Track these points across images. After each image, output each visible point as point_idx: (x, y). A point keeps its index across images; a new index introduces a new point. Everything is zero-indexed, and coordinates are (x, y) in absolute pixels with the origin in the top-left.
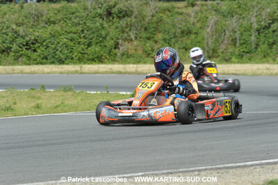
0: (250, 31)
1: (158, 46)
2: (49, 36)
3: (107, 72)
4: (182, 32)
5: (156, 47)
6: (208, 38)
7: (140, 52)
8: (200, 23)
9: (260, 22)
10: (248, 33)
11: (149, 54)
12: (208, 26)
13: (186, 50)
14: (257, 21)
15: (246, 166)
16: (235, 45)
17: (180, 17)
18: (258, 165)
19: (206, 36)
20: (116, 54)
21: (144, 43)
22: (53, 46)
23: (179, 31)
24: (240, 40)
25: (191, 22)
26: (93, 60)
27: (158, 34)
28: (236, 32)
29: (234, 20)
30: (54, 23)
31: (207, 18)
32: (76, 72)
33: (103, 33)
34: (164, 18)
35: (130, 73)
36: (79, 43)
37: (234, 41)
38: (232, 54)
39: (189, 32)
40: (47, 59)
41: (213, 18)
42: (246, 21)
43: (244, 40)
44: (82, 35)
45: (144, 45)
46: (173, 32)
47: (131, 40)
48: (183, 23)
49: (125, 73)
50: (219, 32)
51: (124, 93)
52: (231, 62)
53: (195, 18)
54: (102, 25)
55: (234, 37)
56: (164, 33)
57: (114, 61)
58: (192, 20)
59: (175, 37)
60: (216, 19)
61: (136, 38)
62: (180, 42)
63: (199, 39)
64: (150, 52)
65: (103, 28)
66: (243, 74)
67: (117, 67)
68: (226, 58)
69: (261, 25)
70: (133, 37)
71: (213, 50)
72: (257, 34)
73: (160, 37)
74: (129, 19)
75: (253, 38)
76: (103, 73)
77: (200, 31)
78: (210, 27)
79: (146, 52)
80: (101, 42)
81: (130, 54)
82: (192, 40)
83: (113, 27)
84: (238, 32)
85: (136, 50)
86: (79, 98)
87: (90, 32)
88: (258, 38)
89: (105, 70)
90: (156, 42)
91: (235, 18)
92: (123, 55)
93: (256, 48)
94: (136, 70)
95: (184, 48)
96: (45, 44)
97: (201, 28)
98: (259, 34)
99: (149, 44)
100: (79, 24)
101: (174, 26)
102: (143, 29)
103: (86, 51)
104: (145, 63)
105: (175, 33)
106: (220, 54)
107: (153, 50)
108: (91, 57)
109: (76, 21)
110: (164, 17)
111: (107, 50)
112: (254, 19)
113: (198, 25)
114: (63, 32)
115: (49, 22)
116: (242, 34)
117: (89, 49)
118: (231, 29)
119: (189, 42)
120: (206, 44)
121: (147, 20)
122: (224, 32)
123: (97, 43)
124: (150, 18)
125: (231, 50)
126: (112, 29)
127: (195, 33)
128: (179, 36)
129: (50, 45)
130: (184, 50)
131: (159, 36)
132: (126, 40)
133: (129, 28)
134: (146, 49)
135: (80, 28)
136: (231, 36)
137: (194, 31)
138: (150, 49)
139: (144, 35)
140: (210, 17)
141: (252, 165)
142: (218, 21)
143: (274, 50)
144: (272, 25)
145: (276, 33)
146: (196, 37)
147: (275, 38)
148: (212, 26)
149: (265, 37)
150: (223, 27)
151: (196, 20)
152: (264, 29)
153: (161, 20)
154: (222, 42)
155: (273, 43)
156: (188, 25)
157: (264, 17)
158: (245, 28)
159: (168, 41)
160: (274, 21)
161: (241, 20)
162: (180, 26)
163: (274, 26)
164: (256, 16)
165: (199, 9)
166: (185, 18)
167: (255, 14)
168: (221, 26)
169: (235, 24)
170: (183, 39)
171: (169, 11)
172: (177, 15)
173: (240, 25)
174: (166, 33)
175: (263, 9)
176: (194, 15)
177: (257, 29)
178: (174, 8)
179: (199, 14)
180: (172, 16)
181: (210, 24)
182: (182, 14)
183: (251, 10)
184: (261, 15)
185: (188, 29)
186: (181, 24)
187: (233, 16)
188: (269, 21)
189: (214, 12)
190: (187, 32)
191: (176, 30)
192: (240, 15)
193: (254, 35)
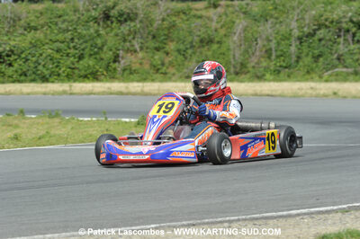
0: (288, 39)
1: (170, 59)
2: (30, 46)
3: (103, 93)
4: (201, 41)
5: (167, 60)
6: (234, 49)
7: (147, 67)
8: (224, 29)
9: (303, 28)
10: (287, 42)
11: (158, 70)
12: (235, 33)
14: (298, 27)
15: (290, 216)
16: (269, 57)
17: (199, 21)
18: (305, 214)
19: (232, 47)
20: (115, 69)
21: (151, 55)
22: (34, 59)
23: (197, 39)
24: (276, 51)
25: (213, 28)
26: (85, 77)
27: (171, 44)
28: (271, 41)
29: (269, 25)
30: (36, 29)
31: (234, 22)
32: (64, 92)
33: (99, 42)
35: (134, 94)
36: (68, 55)
37: (268, 53)
38: (266, 69)
39: (211, 41)
40: (26, 75)
41: (241, 23)
42: (284, 27)
43: (282, 51)
44: (72, 45)
45: (152, 57)
46: (190, 40)
47: (135, 51)
48: (203, 30)
49: (127, 94)
50: (249, 41)
51: (127, 120)
52: (265, 80)
53: (217, 22)
54: (97, 31)
55: (268, 47)
56: (177, 42)
57: (113, 78)
58: (214, 25)
59: (192, 47)
60: (245, 24)
61: (141, 48)
62: (198, 54)
63: (223, 49)
64: (160, 67)
65: (99, 35)
66: (280, 96)
67: (117, 86)
68: (259, 74)
69: (302, 32)
70: (137, 47)
71: (242, 64)
72: (298, 43)
73: (172, 48)
74: (132, 24)
75: (293, 49)
76: (98, 94)
77: (224, 39)
78: (237, 34)
79: (155, 66)
80: (96, 53)
81: (133, 69)
82: (214, 51)
83: (112, 34)
84: (274, 41)
85: (141, 64)
86: (69, 127)
87: (82, 41)
88: (299, 49)
89: (102, 90)
90: (167, 54)
91: (269, 22)
92: (124, 70)
93: (297, 61)
94: (142, 91)
96: (23, 56)
97: (225, 35)
98: (301, 43)
99: (158, 56)
100: (68, 31)
101: (190, 33)
102: (150, 37)
103: (77, 65)
104: (153, 80)
105: (191, 42)
106: (251, 69)
107: (163, 64)
108: (83, 73)
109: (64, 26)
110: (178, 21)
111: (104, 63)
112: (294, 24)
113: (222, 32)
114: (47, 41)
115: (29, 28)
116: (278, 44)
117: (81, 62)
118: (264, 37)
119: (210, 53)
120: (231, 57)
121: (155, 25)
122: (256, 40)
123: (91, 55)
124: (160, 22)
125: (264, 64)
126: (111, 37)
127: (218, 42)
128: (197, 46)
129: (30, 57)
131: (172, 46)
132: (128, 51)
133: (132, 36)
134: (154, 63)
135: (68, 35)
136: (264, 46)
137: (217, 39)
138: (159, 62)
139: (152, 44)
140: (238, 21)
141: (298, 215)
142: (247, 27)
143: (320, 64)
144: (318, 33)
145: (323, 42)
146: (220, 47)
147: (321, 49)
148: (240, 33)
149: (309, 47)
150: (255, 34)
151: (219, 26)
152: (307, 36)
153: (173, 26)
154: (253, 54)
155: (320, 56)
156: (209, 32)
157: (307, 22)
158: (283, 35)
159: (182, 53)
160: (320, 26)
161: (278, 26)
162: (199, 33)
163: (321, 33)
164: (297, 20)
165: (223, 10)
166: (204, 23)
167: (296, 18)
168: (252, 33)
169: (269, 30)
170: (203, 50)
171: (184, 13)
172: (194, 19)
173: (276, 32)
174: (181, 42)
175: (307, 11)
176: (217, 19)
177: (298, 37)
178: (191, 9)
179: (224, 17)
180: (188, 20)
181: (237, 30)
182: (201, 17)
183: (290, 12)
184: (304, 19)
185: (209, 36)
186: (200, 31)
187: (267, 21)
188: (314, 27)
189: (242, 15)
190: (207, 41)
191: (193, 38)
192: (277, 18)
193: (294, 45)
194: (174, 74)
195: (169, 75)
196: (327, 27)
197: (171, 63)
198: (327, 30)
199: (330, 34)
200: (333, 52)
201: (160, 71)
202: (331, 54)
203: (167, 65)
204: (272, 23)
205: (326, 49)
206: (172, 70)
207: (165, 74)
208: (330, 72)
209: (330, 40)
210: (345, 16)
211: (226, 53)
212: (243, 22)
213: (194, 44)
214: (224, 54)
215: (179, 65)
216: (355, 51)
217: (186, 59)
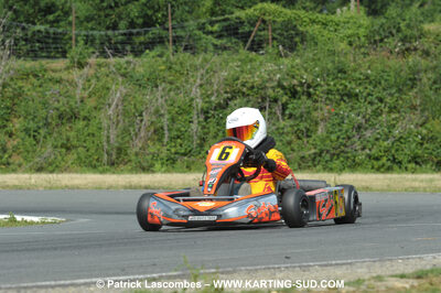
0: (189, 113)
1: (15, 143)
4: (60, 117)
5: (11, 144)
6: (109, 127)
8: (94, 98)
9: (208, 96)
10: (186, 117)
12: (110, 105)
13: (68, 149)
14: (202, 94)
16: (160, 140)
17: (57, 87)
19: (105, 123)
23: (54, 113)
24: (170, 130)
25: (78, 98)
27: (15, 120)
28: (162, 115)
29: (159, 93)
31: (108, 89)
34: (26, 89)
37: (158, 132)
38: (155, 156)
39: (74, 116)
41: (119, 90)
42: (182, 95)
43: (178, 130)
46: (43, 115)
48: (63, 100)
50: (131, 115)
53: (84, 89)
55: (158, 125)
56: (25, 118)
58: (79, 93)
59: (47, 125)
60: (124, 91)
62: (55, 135)
63: (92, 128)
68: (144, 164)
69: (208, 102)
71: (119, 149)
72: (201, 119)
73: (17, 126)
75: (194, 126)
77: (94, 114)
78: (113, 107)
82: (78, 131)
84: (167, 116)
88: (204, 127)
90: (11, 135)
91: (160, 88)
93: (201, 146)
95: (62, 146)
97: (95, 108)
98: (206, 118)
101: (45, 104)
105: (46, 118)
106: (133, 157)
107: (4, 150)
110: (27, 87)
112: (196, 92)
113: (91, 103)
116: (173, 120)
118: (153, 110)
119: (72, 134)
120: (104, 139)
122: (141, 115)
125: (152, 149)
127: (85, 118)
128: (54, 123)
130: (64, 150)
131: (16, 124)
136: (153, 123)
137: (82, 113)
140: (113, 87)
142: (127, 95)
144: (231, 103)
146: (87, 125)
148: (117, 105)
149: (218, 124)
150: (138, 105)
151: (86, 94)
152: (215, 109)
153: (19, 94)
154: (136, 135)
156: (72, 103)
157: (216, 87)
158: (179, 107)
159: (32, 133)
160: (234, 94)
161: (172, 93)
162: (56, 105)
163: (236, 104)
164: (201, 85)
165: (92, 71)
166: (65, 90)
167: (199, 82)
168: (135, 105)
169: (160, 100)
170: (63, 129)
171: (36, 76)
172: (51, 84)
173: (169, 102)
174: (30, 117)
175: (215, 72)
176: (84, 85)
177: (202, 109)
178: (45, 70)
179: (93, 81)
180: (40, 86)
181: (113, 101)
182: (59, 81)
183: (191, 74)
184: (211, 84)
185: (72, 110)
186: (58, 101)
187: (157, 86)
188: (226, 95)
189: (120, 79)
190: (69, 117)
191: (48, 112)
192: (171, 83)
193: (196, 121)
194: (20, 165)
195: (12, 167)
196: (244, 93)
197: (15, 149)
198: (245, 99)
203: (10, 151)
204: (163, 90)
206: (17, 159)
207: (8, 164)
210: (271, 79)
211: (96, 134)
212: (122, 88)
213: (50, 120)
214: (93, 135)
215: (28, 152)
216: (285, 130)
217: (38, 142)
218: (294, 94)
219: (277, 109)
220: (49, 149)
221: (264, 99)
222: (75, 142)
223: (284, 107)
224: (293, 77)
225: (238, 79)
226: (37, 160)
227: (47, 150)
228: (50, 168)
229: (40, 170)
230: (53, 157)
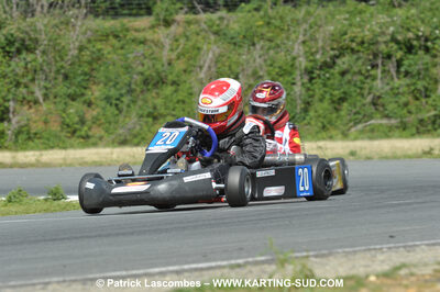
0: (291, 74)
1: (95, 113)
4: (146, 82)
7: (55, 127)
8: (183, 60)
9: (313, 54)
10: (288, 78)
11: (74, 132)
12: (201, 67)
13: (155, 118)
14: (306, 52)
17: (140, 49)
21: (61, 106)
23: (139, 78)
25: (165, 60)
27: (94, 87)
28: (261, 77)
29: (257, 52)
31: (199, 49)
34: (105, 52)
39: (160, 81)
41: (211, 51)
42: (283, 53)
45: (64, 111)
46: (126, 81)
47: (36, 102)
48: (148, 63)
53: (172, 50)
56: (106, 85)
58: (166, 55)
59: (130, 91)
60: (217, 51)
61: (46, 97)
62: (140, 103)
64: (77, 126)
69: (313, 60)
70: (39, 94)
72: (306, 80)
73: (97, 94)
74: (30, 57)
75: (297, 89)
77: (184, 77)
78: (205, 69)
79: (68, 126)
81: (33, 131)
82: (166, 98)
85: (46, 122)
88: (308, 89)
90: (90, 104)
91: (258, 47)
92: (18, 133)
93: (306, 110)
95: (149, 115)
97: (185, 71)
98: (311, 79)
99: (74, 109)
101: (128, 69)
102: (61, 78)
105: (129, 84)
107: (82, 122)
112: (298, 49)
113: (180, 66)
118: (250, 72)
121: (68, 57)
124: (76, 52)
127: (174, 83)
128: (138, 89)
130: (150, 120)
131: (96, 92)
132: (23, 101)
133: (29, 77)
134: (68, 120)
137: (171, 78)
138: (77, 119)
139: (62, 88)
140: (205, 47)
142: (221, 55)
143: (343, 113)
144: (339, 61)
145: (348, 77)
146: (176, 91)
147: (345, 88)
148: (210, 67)
149: (325, 85)
150: (234, 67)
151: (174, 56)
152: (321, 68)
153: (98, 58)
155: (342, 100)
156: (159, 66)
157: (320, 44)
158: (280, 67)
159: (114, 102)
160: (342, 51)
161: (272, 52)
162: (140, 69)
163: (344, 62)
164: (304, 42)
165: (180, 30)
166: (150, 52)
167: (301, 38)
168: (230, 67)
169: (258, 60)
170: (148, 96)
171: (116, 37)
172: (133, 46)
173: (269, 62)
174: (111, 84)
175: (320, 27)
176: (171, 45)
177: (306, 69)
178: (127, 30)
179: (182, 41)
180: (122, 48)
181: (205, 62)
182: (143, 42)
183: (292, 29)
184: (316, 40)
185: (158, 73)
186: (143, 65)
187: (254, 44)
188: (332, 53)
189: (212, 37)
190: (155, 82)
191: (132, 78)
192: (270, 40)
193: (299, 83)
194: (101, 138)
195: (92, 140)
196: (352, 50)
197: (95, 120)
198: (355, 57)
199: (360, 62)
200: (366, 92)
201: (78, 133)
202: (362, 95)
203: (89, 123)
204: (262, 48)
205: (353, 89)
206: (97, 132)
207: (87, 137)
208: (360, 126)
209: (360, 73)
210: (383, 33)
211: (187, 100)
212: (214, 47)
213: (133, 86)
214: (184, 102)
215: (110, 123)
216: (401, 90)
217: (121, 112)
218: (410, 49)
219: (391, 67)
220: (134, 118)
221: (375, 55)
222: (162, 111)
223: (399, 64)
224: (408, 30)
225: (345, 34)
226: (121, 131)
227: (131, 120)
228: (136, 141)
229: (124, 143)
230: (138, 127)
